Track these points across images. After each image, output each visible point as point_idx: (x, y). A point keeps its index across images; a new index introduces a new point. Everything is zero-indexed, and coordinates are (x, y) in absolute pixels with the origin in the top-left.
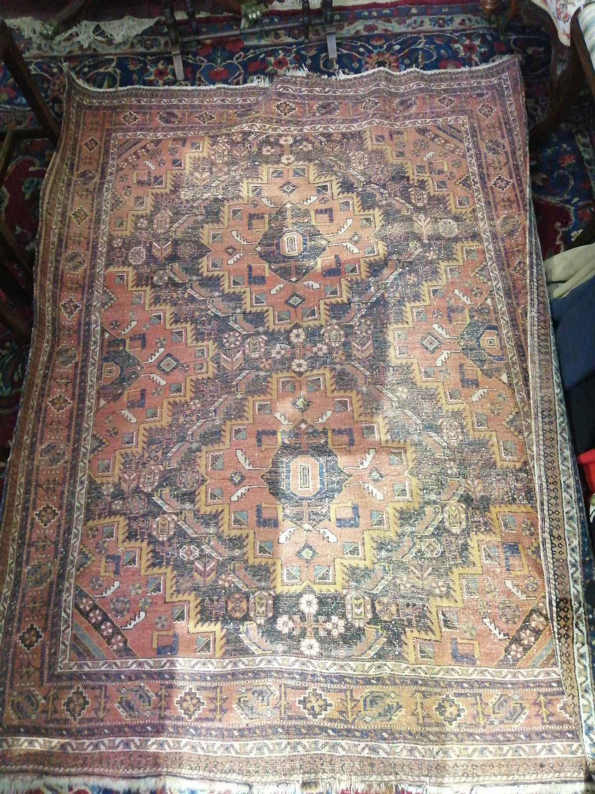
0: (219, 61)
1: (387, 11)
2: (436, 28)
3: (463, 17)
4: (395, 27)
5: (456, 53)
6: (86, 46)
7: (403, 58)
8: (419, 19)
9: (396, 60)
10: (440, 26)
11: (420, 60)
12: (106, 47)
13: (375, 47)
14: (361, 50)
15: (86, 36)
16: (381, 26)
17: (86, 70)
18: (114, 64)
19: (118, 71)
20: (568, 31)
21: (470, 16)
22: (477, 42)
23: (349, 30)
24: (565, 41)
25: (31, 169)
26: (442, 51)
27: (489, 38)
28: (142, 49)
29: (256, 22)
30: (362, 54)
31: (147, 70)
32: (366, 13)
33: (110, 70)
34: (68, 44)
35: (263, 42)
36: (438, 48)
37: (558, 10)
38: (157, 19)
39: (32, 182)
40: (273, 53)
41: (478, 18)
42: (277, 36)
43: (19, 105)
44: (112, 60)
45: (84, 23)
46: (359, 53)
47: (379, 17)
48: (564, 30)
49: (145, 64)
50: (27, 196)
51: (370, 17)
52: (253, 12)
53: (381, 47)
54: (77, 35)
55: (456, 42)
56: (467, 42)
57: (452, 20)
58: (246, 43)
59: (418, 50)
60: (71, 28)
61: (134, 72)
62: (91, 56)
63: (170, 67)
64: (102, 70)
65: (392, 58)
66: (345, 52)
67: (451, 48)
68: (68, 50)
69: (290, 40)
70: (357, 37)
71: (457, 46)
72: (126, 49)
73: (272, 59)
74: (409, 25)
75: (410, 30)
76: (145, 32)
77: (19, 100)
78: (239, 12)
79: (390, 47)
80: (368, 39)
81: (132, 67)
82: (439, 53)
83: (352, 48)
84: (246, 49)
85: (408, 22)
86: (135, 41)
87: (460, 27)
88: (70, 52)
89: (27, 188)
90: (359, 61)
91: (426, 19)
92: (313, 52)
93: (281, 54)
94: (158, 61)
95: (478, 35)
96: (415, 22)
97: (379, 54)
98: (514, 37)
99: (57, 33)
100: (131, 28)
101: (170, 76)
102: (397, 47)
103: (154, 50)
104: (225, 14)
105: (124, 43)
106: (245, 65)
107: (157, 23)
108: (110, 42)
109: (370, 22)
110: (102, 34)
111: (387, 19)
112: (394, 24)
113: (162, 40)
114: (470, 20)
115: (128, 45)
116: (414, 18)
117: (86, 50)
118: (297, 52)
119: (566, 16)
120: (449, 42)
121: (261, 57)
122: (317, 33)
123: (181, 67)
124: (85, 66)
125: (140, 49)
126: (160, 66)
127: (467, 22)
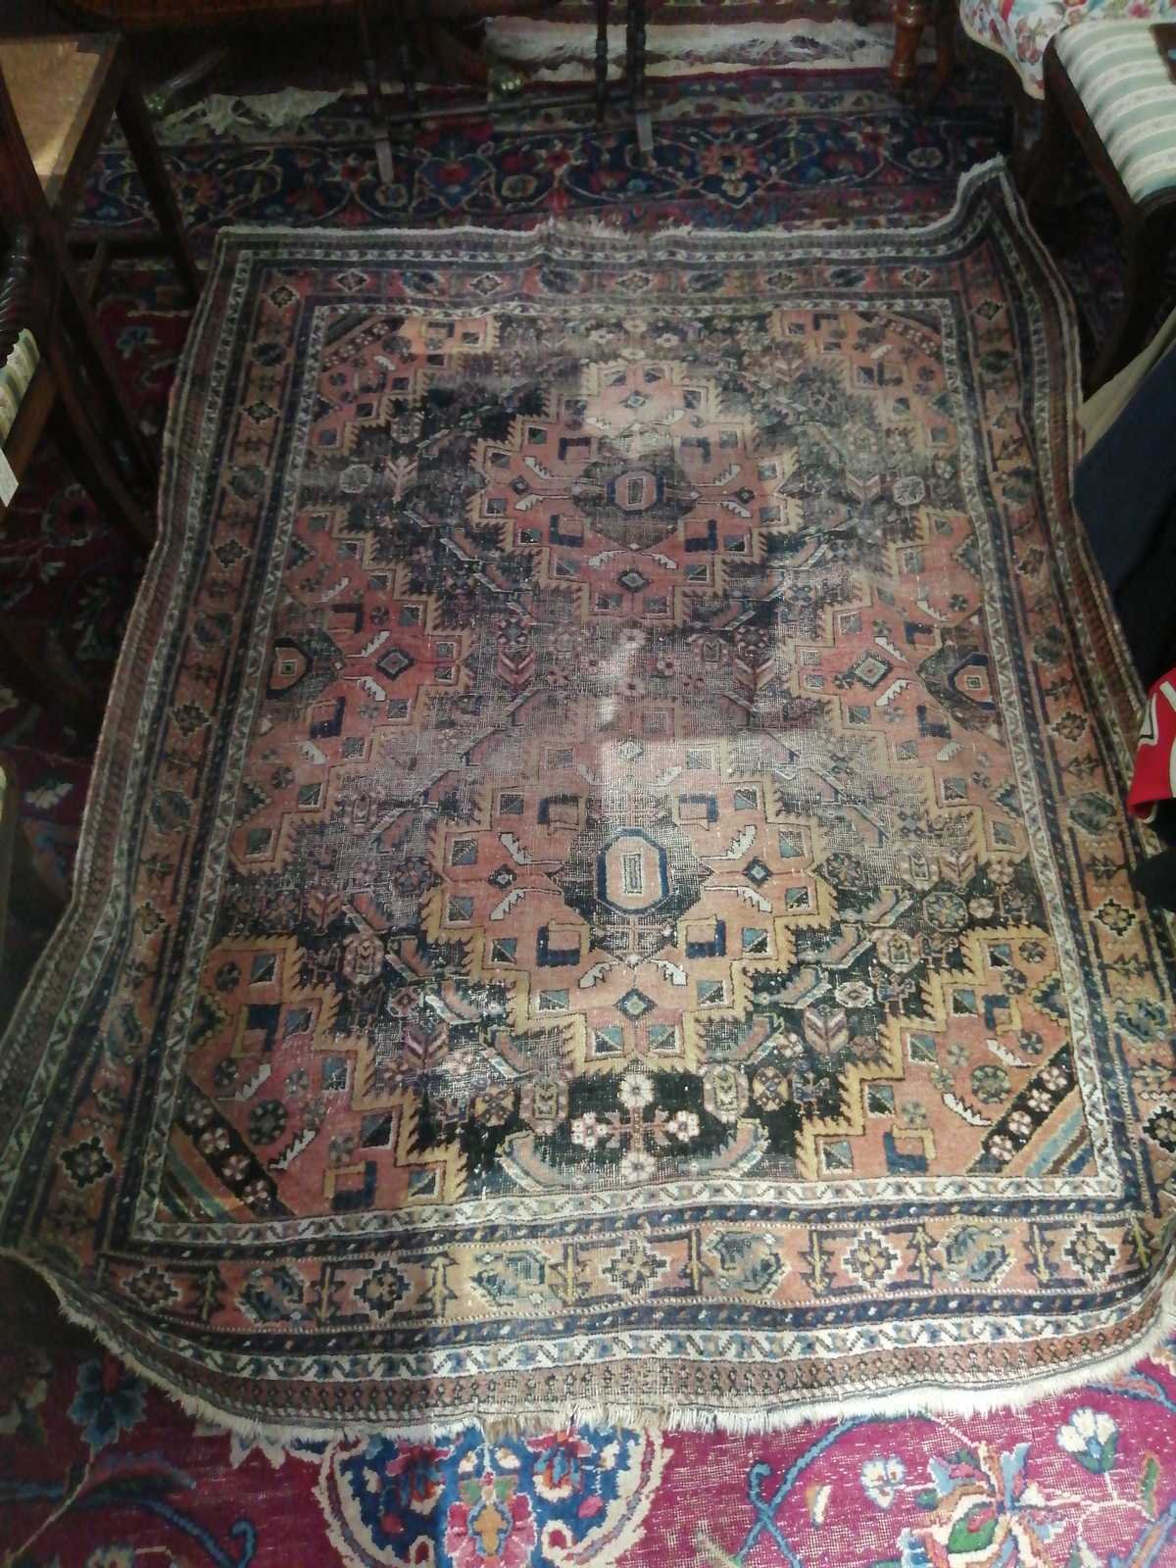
0: (452, 154)
1: (731, 85)
2: (816, 109)
3: (859, 93)
4: (746, 107)
5: (850, 146)
6: (219, 131)
7: (764, 152)
8: (786, 97)
9: (753, 155)
10: (822, 106)
11: (792, 154)
12: (254, 132)
13: (716, 136)
14: (693, 139)
15: (219, 116)
16: (724, 106)
17: (221, 166)
18: (270, 158)
19: (278, 169)
20: (1040, 77)
21: (869, 92)
22: (885, 130)
23: (669, 111)
24: (1035, 92)
25: (132, 314)
26: (829, 143)
27: (904, 124)
28: (318, 137)
29: (512, 95)
30: (695, 146)
31: (328, 168)
32: (697, 87)
33: (264, 166)
34: (188, 127)
35: (527, 127)
36: (821, 138)
37: (1020, 47)
38: (340, 92)
39: (133, 334)
40: (545, 143)
41: (884, 96)
42: (549, 118)
43: (108, 217)
44: (266, 153)
45: (216, 97)
46: (689, 143)
47: (720, 92)
48: (1032, 77)
49: (325, 160)
50: (126, 355)
51: (704, 93)
52: (508, 80)
53: (727, 136)
54: (204, 114)
55: (850, 129)
56: (869, 129)
57: (840, 99)
58: (499, 128)
59: (786, 141)
60: (194, 103)
61: (305, 170)
62: (229, 146)
63: (369, 163)
64: (249, 167)
65: (746, 153)
66: (665, 142)
67: (843, 138)
68: (188, 137)
69: (571, 125)
70: (684, 121)
71: (852, 134)
72: (290, 137)
73: (543, 153)
74: (770, 105)
75: (772, 111)
76: (321, 112)
77: (104, 211)
78: (483, 82)
79: (740, 137)
80: (704, 124)
81: (301, 163)
82: (822, 145)
83: (677, 137)
84: (498, 138)
85: (769, 100)
86: (305, 125)
87: (855, 109)
88: (193, 140)
89: (125, 343)
90: (692, 155)
91: (798, 97)
92: (612, 143)
93: (558, 146)
94: (347, 154)
95: (886, 120)
96: (780, 100)
97: (723, 145)
98: (944, 122)
99: (169, 109)
100: (299, 104)
101: (369, 177)
102: (753, 136)
103: (339, 138)
104: (459, 86)
105: (287, 127)
106: (498, 161)
107: (342, 99)
108: (262, 125)
109: (705, 101)
110: (247, 113)
111: (733, 96)
112: (745, 103)
113: (353, 124)
114: (869, 98)
115: (294, 131)
116: (777, 95)
117: (221, 136)
118: (585, 143)
119: (1035, 53)
120: (839, 130)
121: (525, 148)
122: (616, 114)
123: (390, 162)
124: (219, 161)
125: (314, 136)
126: (351, 161)
127: (866, 102)
